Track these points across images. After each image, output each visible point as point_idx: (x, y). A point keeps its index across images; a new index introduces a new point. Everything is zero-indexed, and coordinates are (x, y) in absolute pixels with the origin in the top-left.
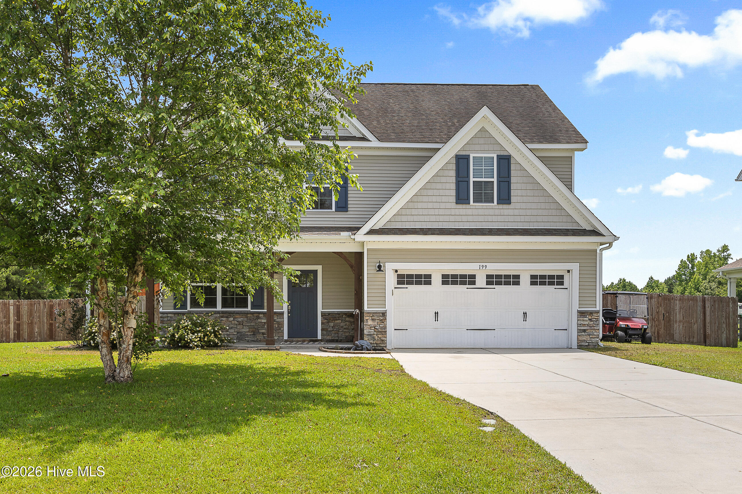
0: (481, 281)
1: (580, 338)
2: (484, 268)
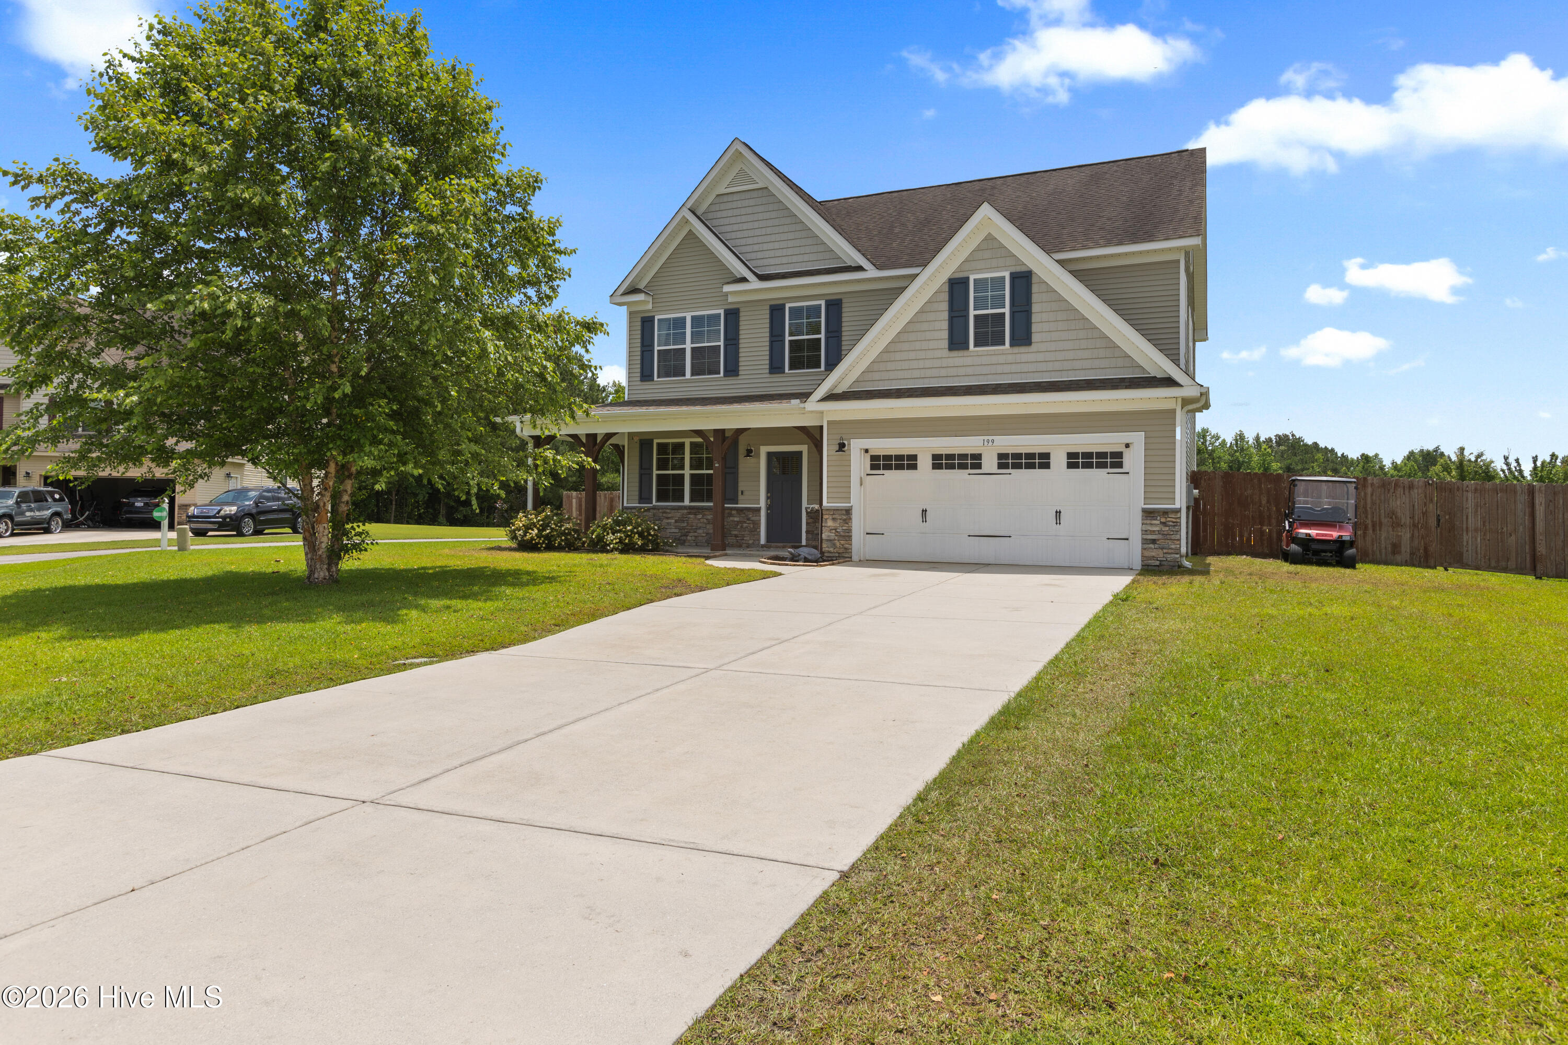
0: (990, 463)
1: (1147, 554)
2: (990, 443)
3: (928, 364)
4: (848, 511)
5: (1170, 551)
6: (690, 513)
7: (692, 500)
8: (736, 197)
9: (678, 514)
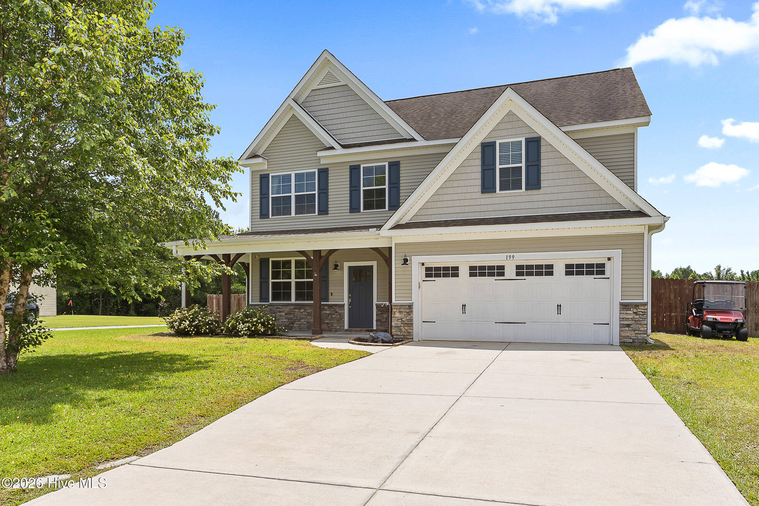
0: (510, 272)
1: (623, 334)
2: (512, 258)
3: (467, 203)
4: (410, 307)
5: (640, 332)
6: (295, 309)
7: (297, 299)
8: (325, 91)
9: (287, 309)
